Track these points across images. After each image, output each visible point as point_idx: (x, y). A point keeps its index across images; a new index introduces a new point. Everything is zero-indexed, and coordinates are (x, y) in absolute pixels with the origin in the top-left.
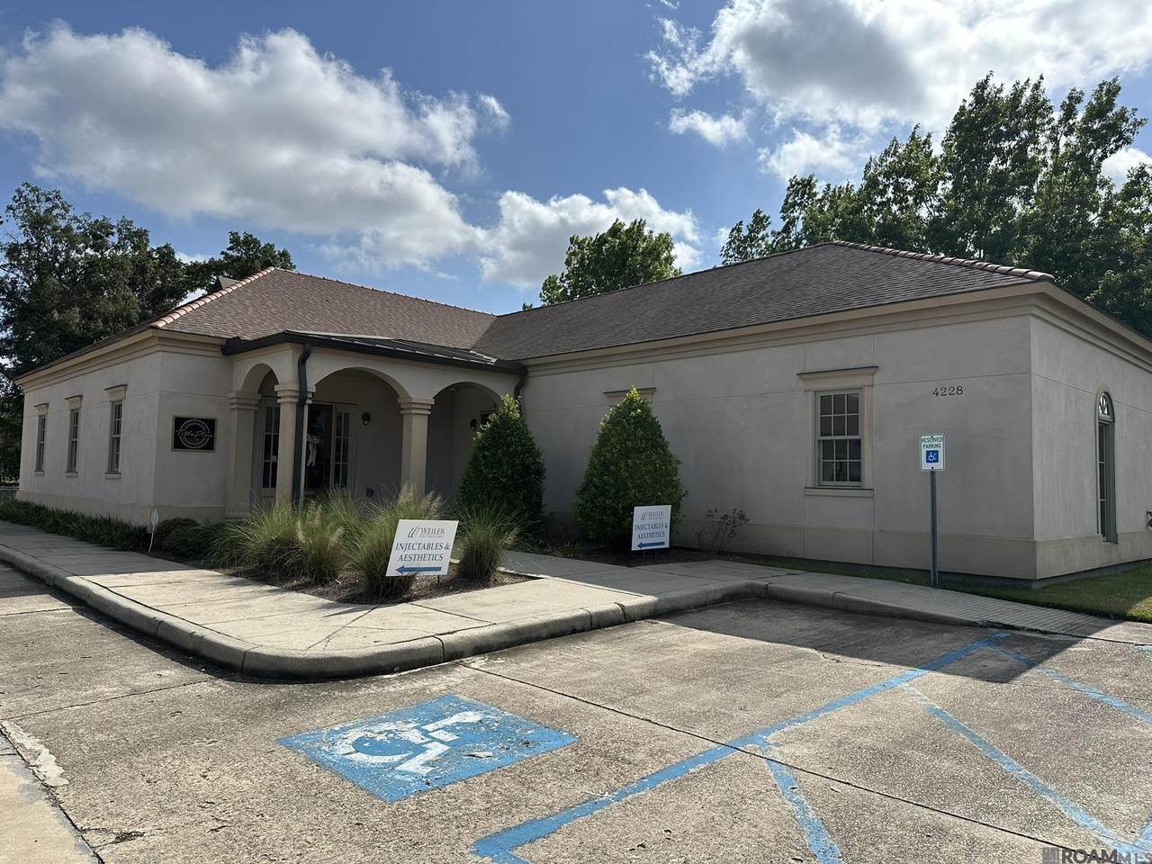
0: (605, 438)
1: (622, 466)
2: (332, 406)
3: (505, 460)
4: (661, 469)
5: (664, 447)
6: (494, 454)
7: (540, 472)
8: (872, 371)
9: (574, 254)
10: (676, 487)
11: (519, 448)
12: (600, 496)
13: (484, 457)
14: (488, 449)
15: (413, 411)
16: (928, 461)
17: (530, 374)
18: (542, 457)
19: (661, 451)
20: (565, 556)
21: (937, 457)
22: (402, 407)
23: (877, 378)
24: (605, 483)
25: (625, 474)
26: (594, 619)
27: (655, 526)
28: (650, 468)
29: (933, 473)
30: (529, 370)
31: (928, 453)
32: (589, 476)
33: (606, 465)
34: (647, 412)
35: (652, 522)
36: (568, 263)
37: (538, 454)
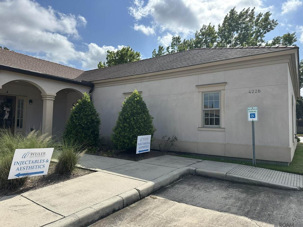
0: (124, 109)
1: (132, 120)
2: (16, 97)
3: (84, 117)
4: (147, 120)
5: (147, 112)
6: (79, 115)
7: (98, 122)
8: (225, 84)
9: (109, 56)
10: (152, 127)
11: (90, 113)
12: (123, 131)
13: (75, 116)
14: (77, 113)
15: (47, 98)
16: (251, 117)
17: (96, 87)
18: (99, 116)
19: (147, 114)
20: (108, 157)
21: (255, 116)
22: (43, 97)
23: (226, 87)
24: (125, 126)
25: (133, 123)
26: (125, 202)
27: (145, 143)
28: (143, 120)
29: (253, 122)
30: (95, 85)
31: (251, 114)
32: (118, 124)
33: (125, 119)
34: (141, 99)
35: (144, 142)
36: (107, 58)
37: (98, 115)
